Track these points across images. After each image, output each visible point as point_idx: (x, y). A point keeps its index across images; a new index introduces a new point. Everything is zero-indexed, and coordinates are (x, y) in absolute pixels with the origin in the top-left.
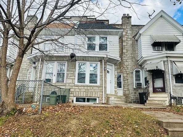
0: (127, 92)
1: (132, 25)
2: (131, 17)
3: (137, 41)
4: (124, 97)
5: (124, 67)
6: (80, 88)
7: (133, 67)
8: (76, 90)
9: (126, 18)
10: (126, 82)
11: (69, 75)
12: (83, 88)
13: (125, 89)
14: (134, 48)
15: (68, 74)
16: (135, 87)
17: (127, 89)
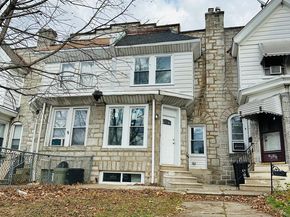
0: (214, 162)
1: (225, 29)
2: (223, 13)
3: (236, 58)
4: (209, 172)
5: (208, 113)
6: (110, 154)
7: (228, 111)
8: (104, 158)
9: (213, 16)
10: (213, 141)
11: (93, 131)
12: (115, 154)
13: (210, 156)
14: (231, 73)
15: (90, 129)
16: (231, 152)
17: (214, 156)
